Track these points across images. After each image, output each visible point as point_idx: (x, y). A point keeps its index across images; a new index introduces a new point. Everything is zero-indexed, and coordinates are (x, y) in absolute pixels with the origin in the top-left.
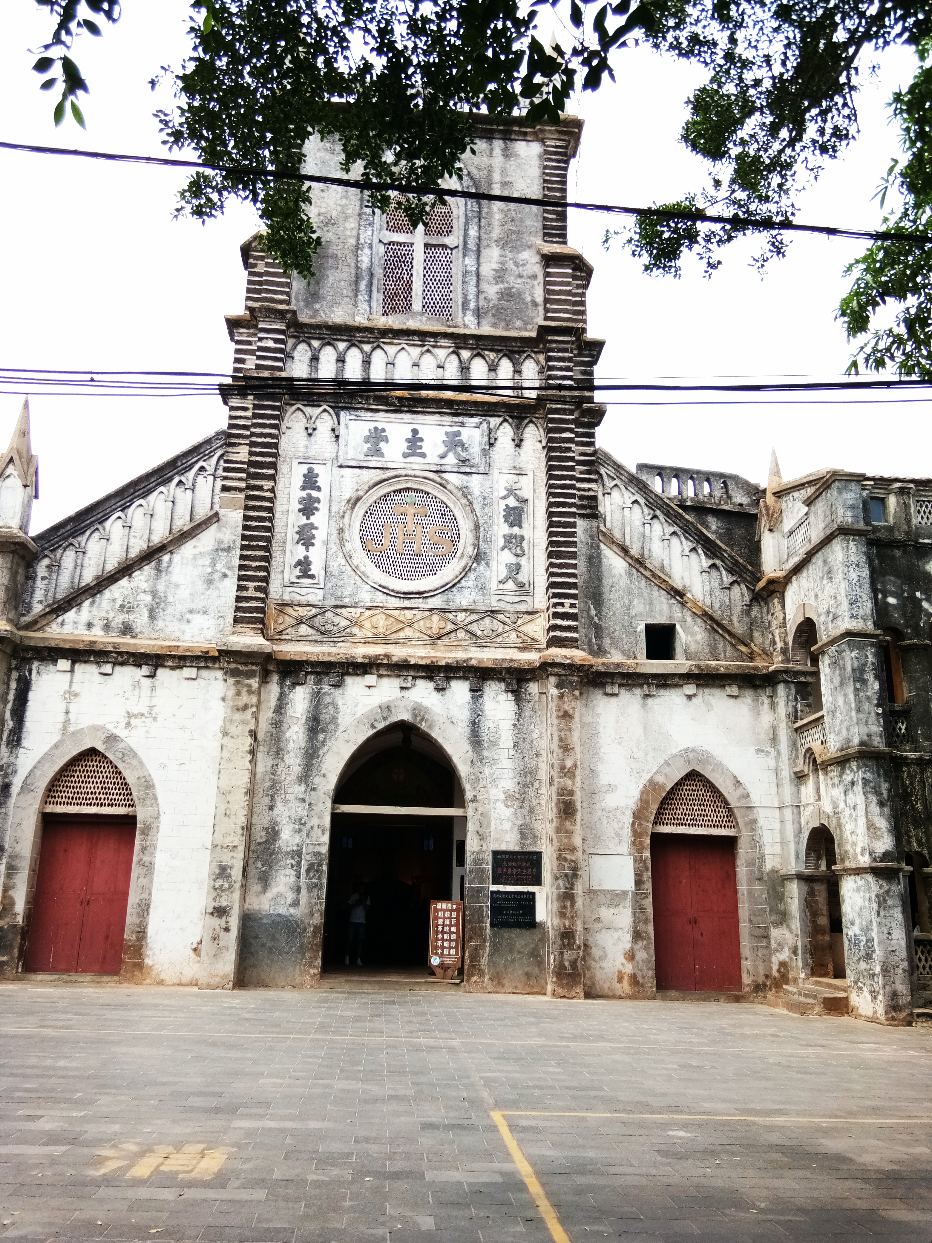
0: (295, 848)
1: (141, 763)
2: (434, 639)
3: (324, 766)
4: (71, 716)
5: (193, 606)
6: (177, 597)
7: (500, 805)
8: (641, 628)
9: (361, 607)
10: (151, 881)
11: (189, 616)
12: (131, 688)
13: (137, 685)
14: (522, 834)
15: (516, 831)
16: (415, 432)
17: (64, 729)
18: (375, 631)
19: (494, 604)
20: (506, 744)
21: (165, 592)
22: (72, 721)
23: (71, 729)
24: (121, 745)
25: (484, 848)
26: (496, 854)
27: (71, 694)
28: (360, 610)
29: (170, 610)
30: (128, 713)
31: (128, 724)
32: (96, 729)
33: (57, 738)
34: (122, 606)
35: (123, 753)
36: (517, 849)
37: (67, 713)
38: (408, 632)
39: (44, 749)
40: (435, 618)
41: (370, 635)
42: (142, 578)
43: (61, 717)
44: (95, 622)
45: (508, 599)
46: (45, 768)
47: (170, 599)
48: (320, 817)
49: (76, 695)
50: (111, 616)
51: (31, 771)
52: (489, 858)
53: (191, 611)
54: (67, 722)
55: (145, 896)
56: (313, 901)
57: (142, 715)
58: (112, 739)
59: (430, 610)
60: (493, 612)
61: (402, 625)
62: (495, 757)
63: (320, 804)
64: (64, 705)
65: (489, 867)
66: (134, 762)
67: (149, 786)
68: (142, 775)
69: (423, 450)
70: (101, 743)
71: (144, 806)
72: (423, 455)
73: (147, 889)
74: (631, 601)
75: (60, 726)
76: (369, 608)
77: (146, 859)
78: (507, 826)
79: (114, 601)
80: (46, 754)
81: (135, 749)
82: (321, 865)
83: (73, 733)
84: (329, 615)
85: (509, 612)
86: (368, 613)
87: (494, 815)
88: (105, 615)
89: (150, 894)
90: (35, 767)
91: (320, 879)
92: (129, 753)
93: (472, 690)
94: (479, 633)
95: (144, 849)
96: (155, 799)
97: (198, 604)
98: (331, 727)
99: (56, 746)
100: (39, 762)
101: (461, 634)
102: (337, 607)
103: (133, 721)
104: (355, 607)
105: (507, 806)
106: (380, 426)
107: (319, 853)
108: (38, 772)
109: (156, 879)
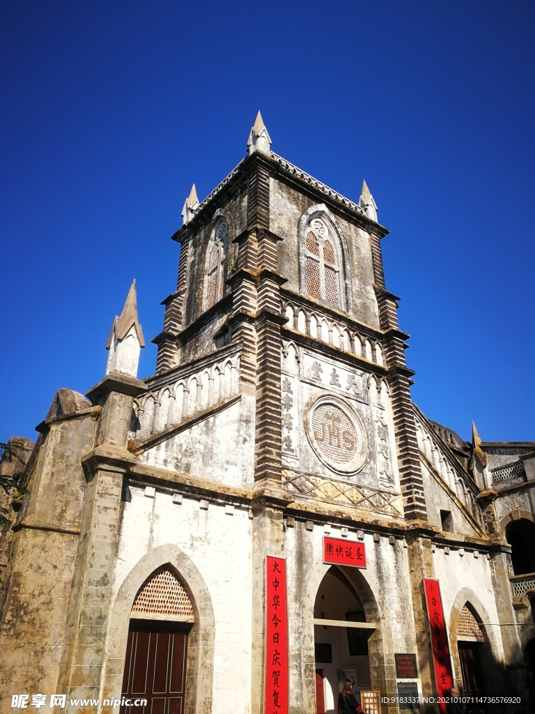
0: (297, 652)
1: (201, 578)
2: (355, 504)
3: (308, 589)
4: (154, 534)
5: (228, 458)
6: (219, 450)
7: (394, 621)
8: (439, 512)
9: (320, 477)
10: (212, 682)
11: (226, 465)
12: (193, 516)
13: (196, 515)
14: (407, 642)
15: (404, 640)
16: (334, 370)
17: (150, 545)
18: (326, 494)
19: (380, 486)
20: (393, 579)
21: (212, 445)
22: (155, 539)
23: (154, 546)
24: (188, 563)
25: (391, 652)
26: (397, 655)
27: (154, 517)
28: (318, 479)
29: (215, 459)
30: (192, 536)
31: (192, 545)
32: (172, 547)
33: (144, 552)
34: (186, 451)
35: (189, 570)
36: (405, 652)
37: (152, 531)
38: (342, 498)
39: (135, 561)
40: (355, 491)
41: (324, 496)
42: (197, 431)
43: (148, 535)
44: (169, 460)
45: (385, 484)
46: (135, 579)
47: (215, 451)
48: (309, 628)
49: (157, 517)
50: (180, 457)
51: (125, 580)
52: (393, 659)
53: (228, 462)
54: (151, 539)
55: (208, 695)
56: (310, 695)
57: (201, 539)
58: (182, 556)
59: (352, 485)
60: (380, 491)
61: (339, 493)
62: (390, 588)
63: (308, 618)
64: (149, 525)
65: (394, 666)
66: (197, 578)
67: (208, 599)
68: (202, 589)
69: (339, 382)
70: (174, 559)
71: (204, 615)
72: (340, 386)
73: (209, 689)
74: (433, 495)
75: (146, 542)
76: (323, 478)
77: (208, 662)
78: (399, 636)
79: (181, 445)
80: (136, 566)
81: (197, 567)
82: (312, 665)
83: (155, 549)
84: (302, 478)
85: (386, 493)
86: (322, 481)
87: (393, 629)
88: (175, 456)
89: (211, 693)
90: (128, 577)
91: (312, 677)
92: (193, 570)
93: (375, 541)
94: (375, 504)
95: (206, 652)
96: (212, 609)
97: (232, 458)
98: (310, 560)
99: (144, 559)
100: (131, 573)
101: (367, 503)
102: (306, 474)
103: (196, 544)
104: (316, 476)
105: (398, 622)
106: (319, 362)
107: (310, 656)
108: (130, 582)
109: (215, 680)
